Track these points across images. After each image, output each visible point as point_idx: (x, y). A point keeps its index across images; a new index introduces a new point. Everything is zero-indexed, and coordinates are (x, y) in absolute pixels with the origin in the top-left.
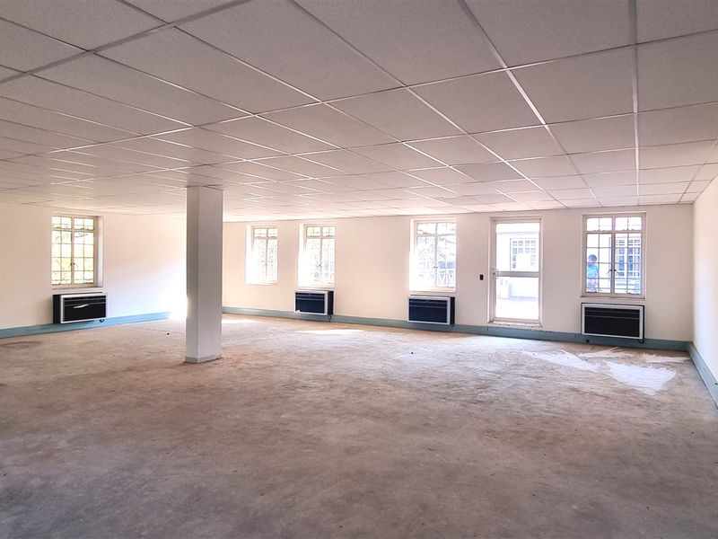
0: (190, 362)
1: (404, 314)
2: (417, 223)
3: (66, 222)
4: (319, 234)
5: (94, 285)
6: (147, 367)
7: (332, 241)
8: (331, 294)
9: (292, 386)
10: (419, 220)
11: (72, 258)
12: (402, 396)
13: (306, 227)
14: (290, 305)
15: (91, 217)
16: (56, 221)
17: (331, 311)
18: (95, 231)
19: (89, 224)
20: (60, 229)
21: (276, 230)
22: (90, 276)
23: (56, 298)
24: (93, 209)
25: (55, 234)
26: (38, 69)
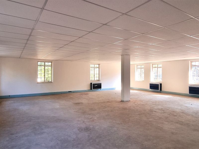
0: (122, 101)
1: (187, 92)
2: (192, 62)
3: (93, 65)
4: (157, 67)
5: (99, 81)
6: (112, 102)
7: (161, 69)
8: (161, 84)
9: (151, 111)
10: (192, 61)
11: (94, 74)
12: (190, 118)
13: (153, 65)
14: (148, 87)
15: (98, 64)
16: (91, 65)
17: (161, 89)
18: (99, 68)
19: (98, 66)
20: (92, 67)
21: (144, 66)
22: (98, 78)
23: (91, 83)
24: (98, 62)
25: (91, 68)
26: (93, 31)
